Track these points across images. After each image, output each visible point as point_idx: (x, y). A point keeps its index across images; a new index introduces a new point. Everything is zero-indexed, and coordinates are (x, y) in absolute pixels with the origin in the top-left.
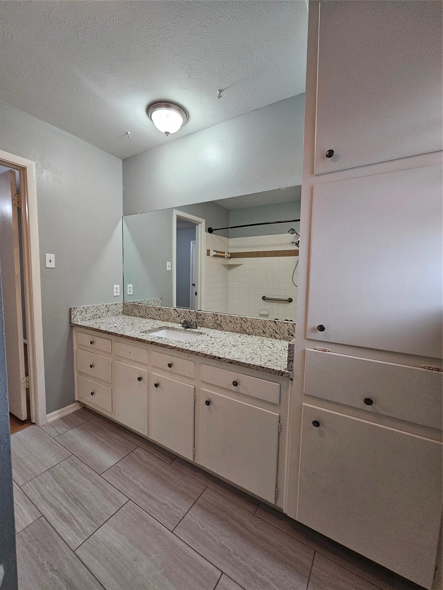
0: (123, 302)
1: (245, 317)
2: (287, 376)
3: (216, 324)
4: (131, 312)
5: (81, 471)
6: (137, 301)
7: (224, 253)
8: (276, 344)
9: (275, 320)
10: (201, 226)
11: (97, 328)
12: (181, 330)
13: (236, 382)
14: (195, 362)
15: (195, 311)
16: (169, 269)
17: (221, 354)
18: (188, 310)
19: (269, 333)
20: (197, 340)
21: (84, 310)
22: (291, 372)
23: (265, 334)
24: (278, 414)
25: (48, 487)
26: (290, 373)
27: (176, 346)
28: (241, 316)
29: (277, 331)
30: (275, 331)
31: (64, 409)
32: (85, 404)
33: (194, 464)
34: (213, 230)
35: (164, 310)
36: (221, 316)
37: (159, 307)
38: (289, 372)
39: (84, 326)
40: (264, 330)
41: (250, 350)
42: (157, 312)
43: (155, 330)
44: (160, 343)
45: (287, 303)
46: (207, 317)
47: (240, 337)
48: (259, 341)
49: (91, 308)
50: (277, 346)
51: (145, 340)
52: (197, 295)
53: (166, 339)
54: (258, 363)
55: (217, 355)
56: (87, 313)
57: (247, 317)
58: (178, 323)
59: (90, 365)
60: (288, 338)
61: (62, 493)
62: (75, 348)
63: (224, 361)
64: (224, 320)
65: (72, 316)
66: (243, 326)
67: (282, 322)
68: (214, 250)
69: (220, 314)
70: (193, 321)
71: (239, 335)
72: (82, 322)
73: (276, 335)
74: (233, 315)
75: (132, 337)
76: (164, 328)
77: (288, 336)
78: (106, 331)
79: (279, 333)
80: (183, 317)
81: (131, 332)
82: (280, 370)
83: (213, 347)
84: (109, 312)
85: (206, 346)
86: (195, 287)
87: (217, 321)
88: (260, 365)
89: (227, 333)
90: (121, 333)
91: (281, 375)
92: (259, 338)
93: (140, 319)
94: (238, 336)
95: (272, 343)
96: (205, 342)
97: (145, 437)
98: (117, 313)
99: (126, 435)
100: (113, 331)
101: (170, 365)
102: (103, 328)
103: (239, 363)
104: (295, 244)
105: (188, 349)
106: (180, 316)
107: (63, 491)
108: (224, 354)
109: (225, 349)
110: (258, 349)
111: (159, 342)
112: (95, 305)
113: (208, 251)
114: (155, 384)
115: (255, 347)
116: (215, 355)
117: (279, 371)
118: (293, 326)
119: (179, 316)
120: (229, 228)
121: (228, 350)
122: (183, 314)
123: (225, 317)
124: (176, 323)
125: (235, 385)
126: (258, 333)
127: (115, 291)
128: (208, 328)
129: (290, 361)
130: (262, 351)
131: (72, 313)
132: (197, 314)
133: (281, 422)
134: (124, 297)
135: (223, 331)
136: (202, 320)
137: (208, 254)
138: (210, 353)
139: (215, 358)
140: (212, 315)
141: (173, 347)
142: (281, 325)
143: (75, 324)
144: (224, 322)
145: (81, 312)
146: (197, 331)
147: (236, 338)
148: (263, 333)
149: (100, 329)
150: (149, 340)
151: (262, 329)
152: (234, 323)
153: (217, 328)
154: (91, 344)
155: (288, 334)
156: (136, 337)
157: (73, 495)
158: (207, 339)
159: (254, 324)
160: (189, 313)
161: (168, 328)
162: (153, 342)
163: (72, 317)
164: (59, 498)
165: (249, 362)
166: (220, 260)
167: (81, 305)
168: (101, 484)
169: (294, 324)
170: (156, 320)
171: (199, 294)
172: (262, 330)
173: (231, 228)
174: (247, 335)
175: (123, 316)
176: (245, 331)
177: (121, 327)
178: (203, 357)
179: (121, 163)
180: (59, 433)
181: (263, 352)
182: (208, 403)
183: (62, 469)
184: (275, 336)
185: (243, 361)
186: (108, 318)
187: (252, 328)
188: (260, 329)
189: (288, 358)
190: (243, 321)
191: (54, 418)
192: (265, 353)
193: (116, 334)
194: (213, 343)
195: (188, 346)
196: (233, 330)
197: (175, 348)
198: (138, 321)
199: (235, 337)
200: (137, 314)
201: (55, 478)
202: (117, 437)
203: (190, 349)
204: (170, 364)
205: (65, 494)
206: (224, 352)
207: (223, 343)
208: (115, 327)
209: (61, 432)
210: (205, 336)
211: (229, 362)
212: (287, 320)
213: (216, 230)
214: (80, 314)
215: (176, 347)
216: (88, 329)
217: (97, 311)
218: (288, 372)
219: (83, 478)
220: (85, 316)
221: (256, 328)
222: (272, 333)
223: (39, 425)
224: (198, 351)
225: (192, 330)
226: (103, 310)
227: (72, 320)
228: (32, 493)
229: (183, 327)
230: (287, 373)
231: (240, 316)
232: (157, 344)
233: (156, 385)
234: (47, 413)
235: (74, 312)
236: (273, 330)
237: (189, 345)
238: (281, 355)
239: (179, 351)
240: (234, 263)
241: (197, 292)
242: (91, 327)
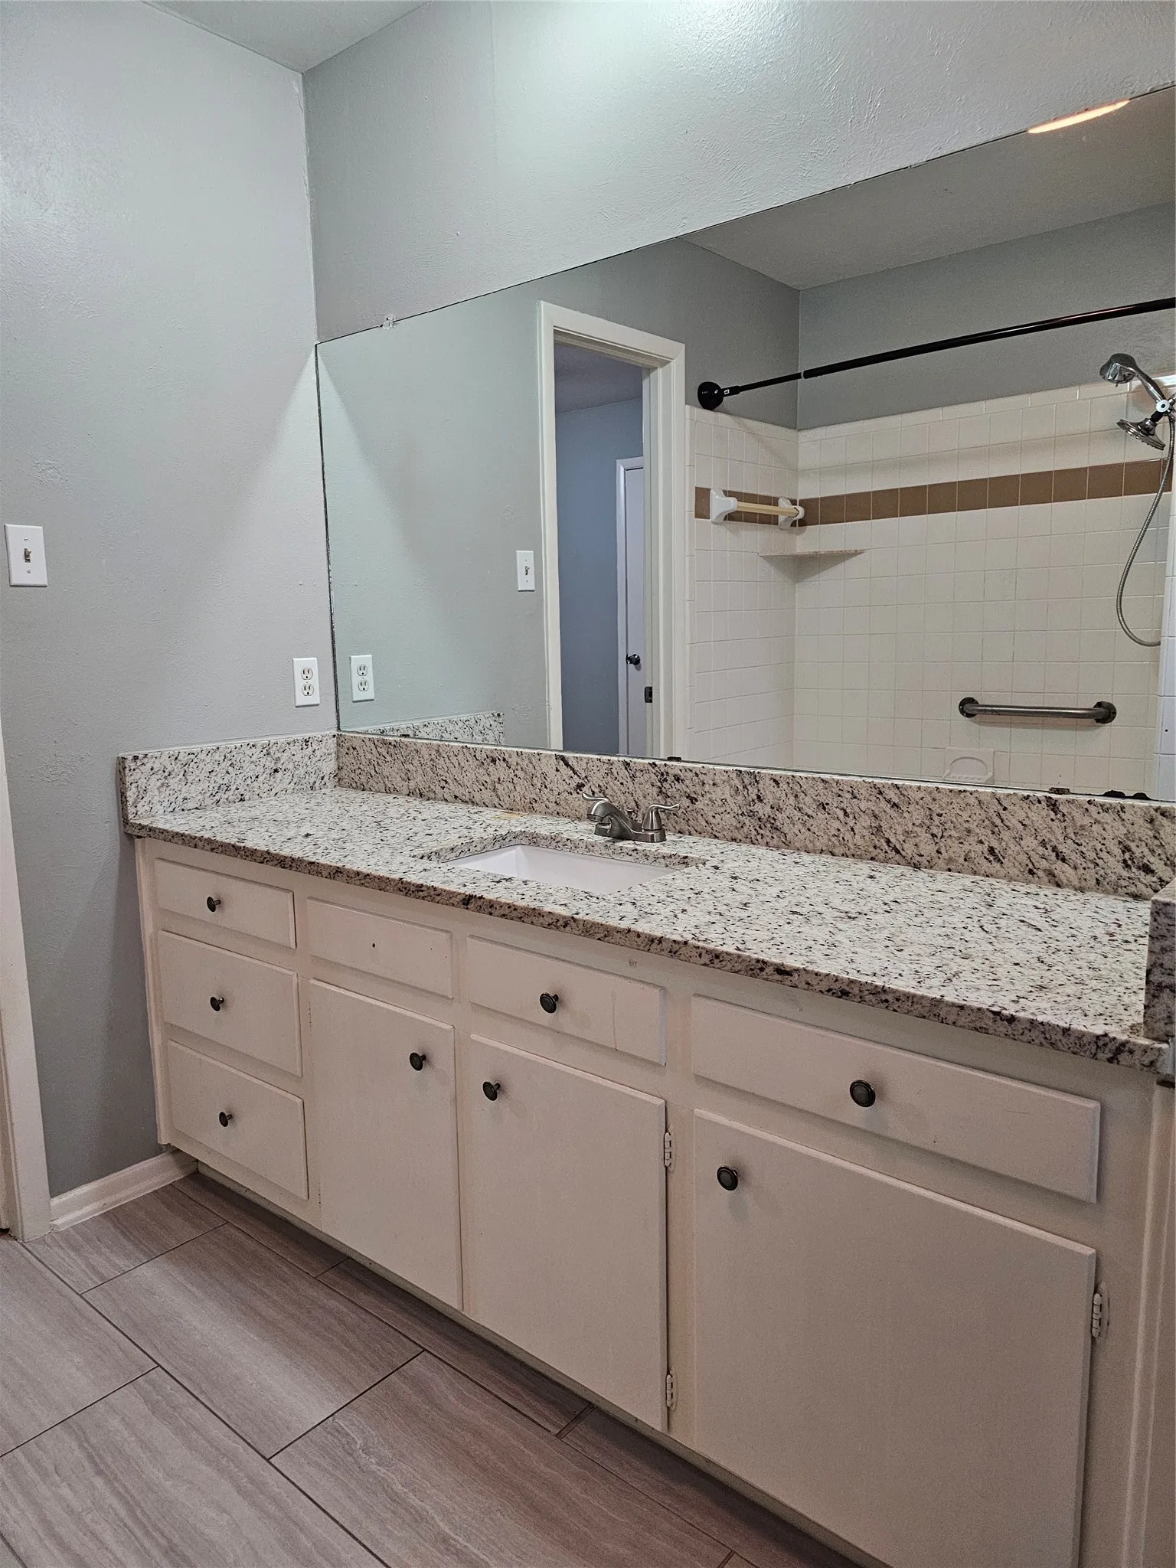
0: (336, 733)
1: (896, 782)
2: (1146, 1062)
3: (756, 823)
4: (373, 773)
5: (194, 1435)
6: (396, 725)
7: (773, 501)
8: (1059, 910)
9: (1054, 796)
10: (667, 378)
11: (233, 841)
12: (589, 848)
13: (867, 1086)
14: (663, 988)
15: (651, 761)
16: (525, 582)
17: (790, 951)
18: (621, 759)
19: (1023, 858)
20: (667, 888)
21: (177, 768)
22: (1164, 1046)
23: (997, 866)
24: (1091, 1251)
25: (65, 1491)
26: (1160, 1049)
27: (575, 916)
28: (876, 781)
29: (1061, 848)
30: (1054, 849)
31: (114, 1177)
32: (197, 1161)
33: (666, 1443)
34: (721, 391)
35: (513, 761)
36: (777, 784)
37: (492, 751)
38: (1157, 1045)
39: (177, 833)
40: (995, 844)
41: (931, 935)
42: (482, 771)
43: (478, 849)
44: (503, 900)
45: (1088, 727)
46: (707, 788)
47: (871, 877)
48: (971, 894)
49: (202, 756)
50: (1067, 922)
51: (435, 889)
52: (651, 701)
53: (530, 885)
54: (982, 999)
55: (772, 957)
56: (190, 779)
57: (907, 783)
58: (579, 819)
59: (213, 1000)
60: (1124, 883)
61: (122, 1520)
62: (148, 927)
63: (808, 983)
64: (792, 798)
65: (128, 793)
66: (885, 826)
67: (1089, 802)
68: (728, 489)
69: (771, 772)
70: (643, 810)
71: (864, 868)
72: (169, 817)
73: (1059, 867)
74: (836, 777)
75: (380, 878)
76: (517, 841)
77: (1125, 874)
78: (268, 852)
79: (1073, 856)
80: (597, 790)
81: (375, 855)
82: (1106, 1035)
83: (747, 920)
84: (279, 775)
85: (715, 918)
86: (639, 669)
87: (758, 806)
88: (996, 1009)
89: (806, 858)
90: (332, 859)
91: (1110, 1060)
92: (967, 880)
93: (411, 804)
94: (861, 872)
95: (1037, 904)
96: (707, 896)
97: (447, 1312)
98: (312, 781)
99: (364, 1298)
100: (298, 854)
101: (550, 1003)
102: (256, 841)
103: (884, 997)
104: (1134, 430)
105: (633, 927)
106: (583, 786)
107: (123, 1513)
108: (803, 952)
109: (805, 929)
110: (973, 934)
111: (497, 895)
112: (218, 744)
113: (702, 496)
114: (486, 1085)
115: (957, 920)
116: (761, 957)
117: (1098, 1037)
118: (1152, 821)
119: (580, 786)
120: (797, 376)
121: (822, 935)
122: (597, 779)
123: (797, 788)
124: (567, 820)
125: (863, 1099)
126: (961, 860)
127: (300, 684)
128: (716, 837)
129: (1160, 987)
130: (993, 940)
131: (129, 779)
132: (663, 777)
133: (1103, 1286)
134: (338, 711)
135: (786, 851)
136: (686, 802)
137: (702, 508)
138: (738, 949)
139: (762, 969)
140: (734, 776)
141: (564, 917)
142: (1087, 821)
143: (142, 827)
144: (790, 811)
145: (166, 774)
146: (665, 850)
147: (854, 884)
148: (991, 858)
149: (242, 845)
150: (453, 888)
151: (983, 838)
152: (841, 814)
153: (759, 837)
154: (213, 909)
155: (1125, 861)
156: (397, 876)
157: (166, 1532)
158: (714, 886)
159: (940, 815)
160: (624, 773)
161: (534, 840)
162: (471, 897)
163: (131, 795)
164: (108, 1537)
165: (935, 990)
166: (754, 537)
167: (165, 747)
168: (274, 1500)
169: (1156, 810)
170: (480, 809)
171: (660, 695)
172: (981, 842)
173: (809, 374)
174: (908, 870)
175: (338, 791)
176: (898, 852)
177: (334, 835)
178: (705, 965)
179: (297, 89)
180: (102, 1277)
181: (998, 946)
182: (729, 1178)
183: (115, 1423)
184: (1051, 874)
185: (904, 985)
186: (276, 803)
187: (933, 835)
188: (972, 839)
189: (1149, 972)
190: (883, 804)
191: (78, 1213)
192: (1013, 952)
193: (313, 863)
194: (745, 905)
195: (630, 916)
196: (834, 846)
197: (573, 924)
198: (403, 811)
199: (847, 875)
200: (398, 782)
201: (90, 1457)
202: (333, 1303)
203: (640, 930)
204: (552, 995)
205: (129, 1523)
206: (805, 944)
207: (794, 901)
208: (307, 835)
209: (109, 1272)
210: (706, 871)
211: (829, 990)
212: (1120, 795)
213: (735, 390)
214: (163, 785)
215: (575, 920)
216: (196, 846)
217: (231, 769)
218: (1146, 1042)
219: (203, 1468)
220: (183, 790)
221: (953, 833)
222: (1035, 858)
223: (22, 1237)
224: (679, 939)
225: (643, 846)
226: (253, 766)
227: (131, 810)
228: (7, 1510)
229: (599, 832)
230: (1145, 1050)
231: (870, 780)
232: (490, 907)
233: (492, 1091)
234: (54, 1192)
235: (136, 777)
236: (1043, 843)
237: (636, 912)
238: (1099, 961)
239: (592, 936)
240: (823, 550)
241: (651, 688)
242: (206, 836)
